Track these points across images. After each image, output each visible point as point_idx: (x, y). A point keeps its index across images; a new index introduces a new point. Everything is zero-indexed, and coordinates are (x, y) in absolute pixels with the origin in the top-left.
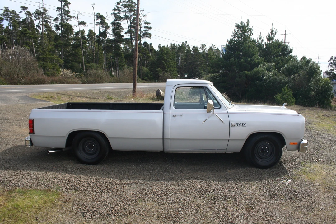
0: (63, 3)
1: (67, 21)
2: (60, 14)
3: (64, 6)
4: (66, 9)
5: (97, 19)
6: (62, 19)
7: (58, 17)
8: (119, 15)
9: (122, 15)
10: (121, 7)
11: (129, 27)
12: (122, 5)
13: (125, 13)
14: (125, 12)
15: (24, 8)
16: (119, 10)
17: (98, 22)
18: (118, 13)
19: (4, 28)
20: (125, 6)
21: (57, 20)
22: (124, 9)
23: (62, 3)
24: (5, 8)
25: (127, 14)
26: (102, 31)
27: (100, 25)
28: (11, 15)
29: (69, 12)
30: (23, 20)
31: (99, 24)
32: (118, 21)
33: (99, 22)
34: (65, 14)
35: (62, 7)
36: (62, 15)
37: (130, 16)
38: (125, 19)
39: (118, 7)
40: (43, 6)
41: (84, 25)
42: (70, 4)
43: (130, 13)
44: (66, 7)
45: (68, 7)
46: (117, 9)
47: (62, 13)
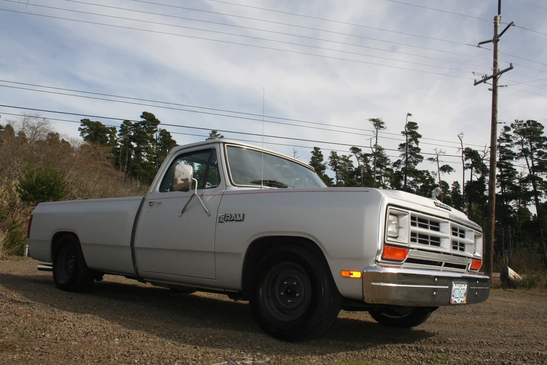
0: (409, 137)
1: (416, 165)
2: (403, 155)
3: (411, 140)
4: (414, 145)
5: (466, 159)
6: (407, 162)
7: (401, 159)
8: (508, 148)
9: (516, 149)
10: (513, 135)
11: (530, 170)
12: (514, 132)
13: (523, 146)
14: (521, 143)
15: (355, 150)
16: (509, 141)
17: (468, 164)
18: (508, 146)
19: (333, 183)
20: (522, 133)
21: (399, 164)
22: (520, 139)
23: (407, 137)
24: (333, 152)
25: (525, 147)
26: (476, 180)
27: (472, 169)
28: (339, 163)
29: (418, 150)
30: (356, 169)
31: (469, 168)
32: (507, 161)
33: (471, 163)
34: (412, 154)
35: (407, 143)
36: (407, 156)
37: (532, 150)
38: (521, 156)
39: (508, 136)
40: (376, 143)
41: (449, 171)
42: (420, 136)
43: (531, 144)
44: (413, 142)
45: (417, 142)
46: (504, 139)
47: (407, 152)
